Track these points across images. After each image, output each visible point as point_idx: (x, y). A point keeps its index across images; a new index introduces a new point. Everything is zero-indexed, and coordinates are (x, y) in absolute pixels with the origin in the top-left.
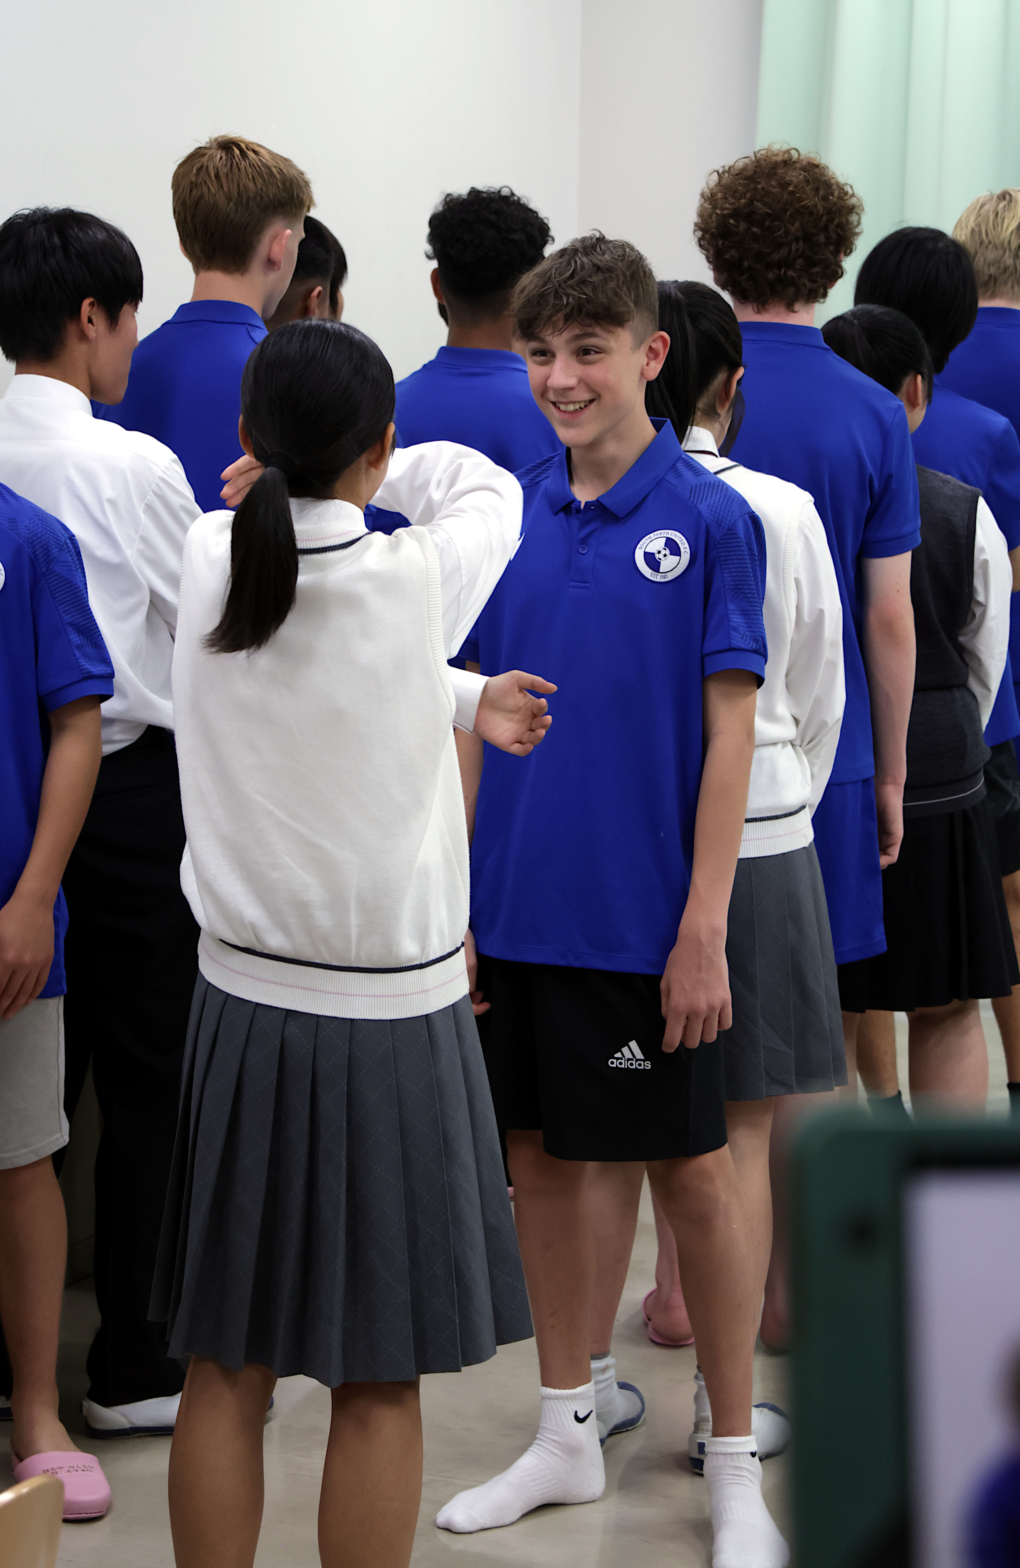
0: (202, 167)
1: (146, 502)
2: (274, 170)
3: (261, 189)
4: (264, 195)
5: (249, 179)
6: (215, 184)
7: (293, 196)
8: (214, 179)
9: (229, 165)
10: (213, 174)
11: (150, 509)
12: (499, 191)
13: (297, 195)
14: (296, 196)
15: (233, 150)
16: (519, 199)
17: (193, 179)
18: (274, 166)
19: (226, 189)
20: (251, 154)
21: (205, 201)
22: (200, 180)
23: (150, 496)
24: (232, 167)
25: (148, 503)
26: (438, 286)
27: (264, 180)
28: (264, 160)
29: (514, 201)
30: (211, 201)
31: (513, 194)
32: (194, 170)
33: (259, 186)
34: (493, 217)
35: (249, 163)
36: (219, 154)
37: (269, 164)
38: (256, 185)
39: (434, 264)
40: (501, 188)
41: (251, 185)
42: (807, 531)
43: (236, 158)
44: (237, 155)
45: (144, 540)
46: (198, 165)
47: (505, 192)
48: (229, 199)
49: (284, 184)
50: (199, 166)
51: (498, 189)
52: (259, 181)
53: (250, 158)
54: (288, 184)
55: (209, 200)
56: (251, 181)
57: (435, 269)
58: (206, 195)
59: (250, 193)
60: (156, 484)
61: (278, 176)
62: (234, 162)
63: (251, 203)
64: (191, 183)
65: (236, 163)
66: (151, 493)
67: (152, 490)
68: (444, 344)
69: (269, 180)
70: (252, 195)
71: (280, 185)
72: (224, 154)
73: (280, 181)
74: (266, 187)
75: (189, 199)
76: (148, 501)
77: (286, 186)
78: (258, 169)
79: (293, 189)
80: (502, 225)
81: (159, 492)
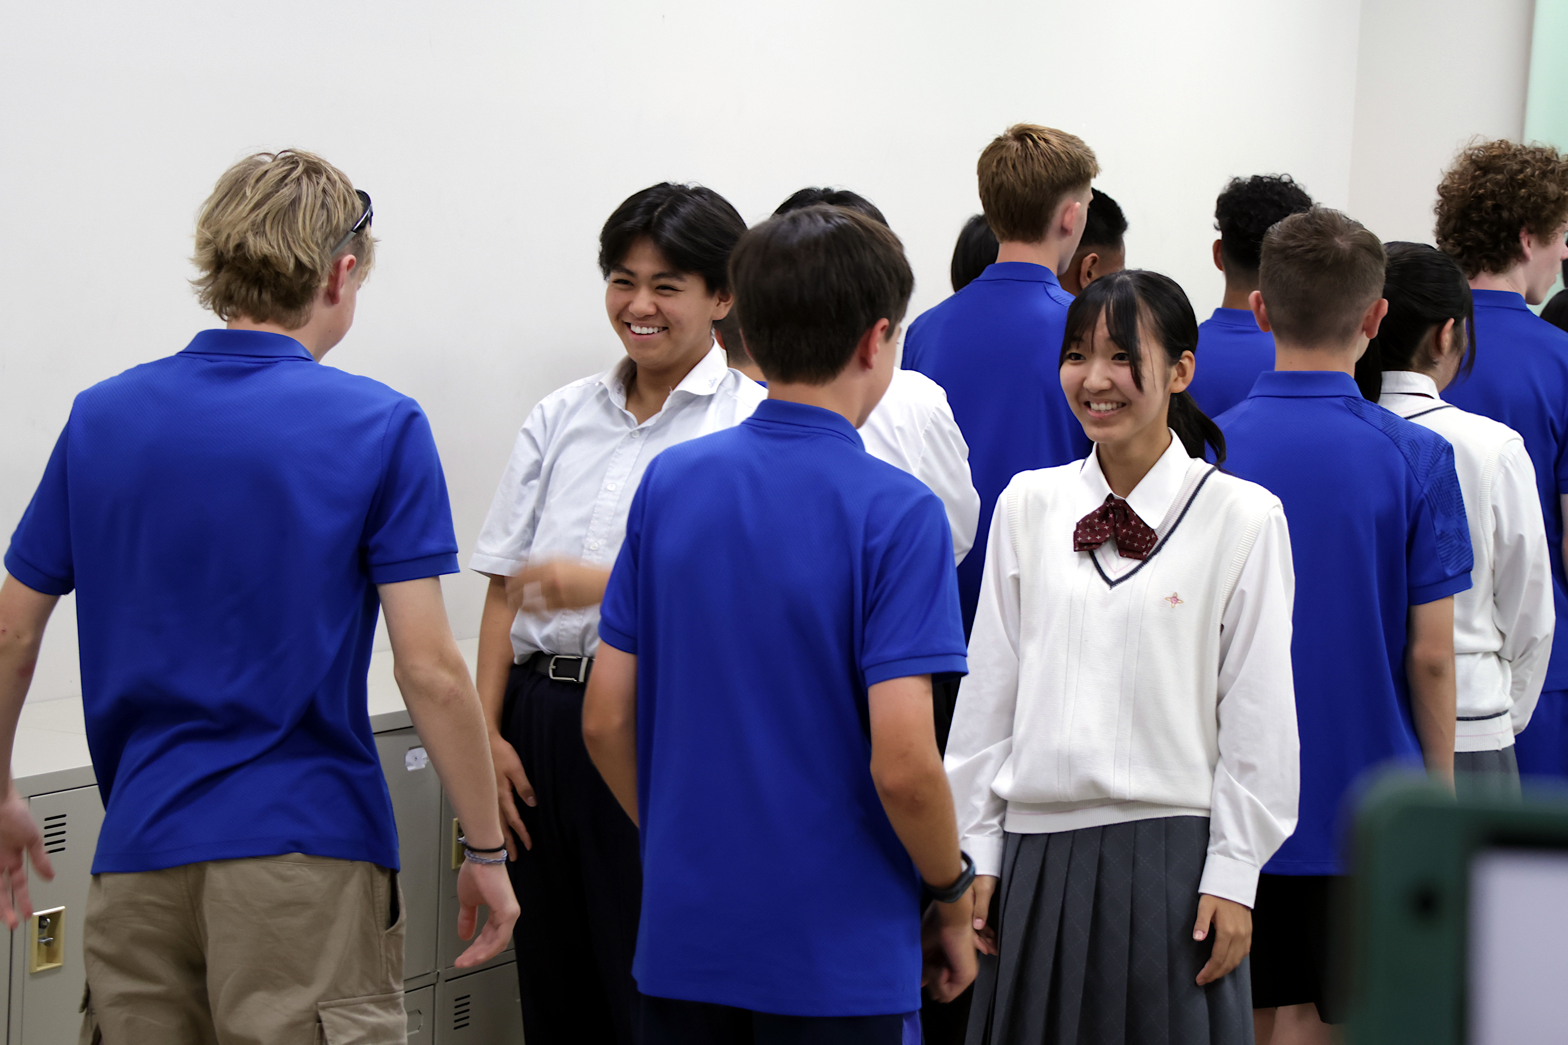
0: (1001, 158)
1: (926, 428)
2: (1063, 156)
3: (1053, 174)
4: (1055, 179)
5: (1041, 167)
6: (1012, 173)
7: (1080, 173)
8: (1011, 169)
9: (1024, 155)
10: (1010, 165)
11: (928, 434)
12: (1280, 178)
13: (1084, 171)
14: (1082, 172)
15: (1027, 142)
16: (1296, 185)
17: (994, 170)
18: (1062, 152)
19: (1022, 177)
20: (1042, 143)
21: (1006, 188)
22: (1000, 170)
23: (929, 423)
24: (1027, 157)
25: (927, 429)
26: (1219, 255)
27: (1055, 166)
28: (1054, 148)
29: (1292, 187)
30: (1010, 188)
31: (1292, 181)
32: (995, 163)
33: (1050, 173)
34: (1276, 198)
35: (1041, 153)
36: (1016, 144)
37: (1059, 151)
38: (1047, 171)
39: (1219, 235)
40: (1282, 175)
41: (1044, 172)
42: (1508, 465)
43: (1030, 150)
44: (1030, 147)
45: (925, 460)
46: (999, 157)
47: (1285, 179)
48: (1025, 184)
49: (1072, 165)
50: (999, 159)
51: (1280, 175)
52: (1050, 167)
53: (1041, 147)
54: (1075, 164)
55: (1008, 187)
56: (1043, 169)
57: (1218, 241)
58: (1006, 184)
59: (1043, 179)
60: (934, 413)
61: (1066, 160)
62: (1028, 152)
63: (1044, 187)
64: (993, 173)
65: (1031, 154)
66: (929, 421)
67: (931, 419)
68: (1220, 305)
69: (1058, 165)
70: (1044, 180)
71: (1068, 167)
72: (1019, 145)
73: (1068, 164)
74: (1057, 171)
75: (992, 186)
76: (927, 427)
77: (1074, 167)
78: (1048, 156)
79: (1080, 167)
80: (1283, 205)
81: (935, 420)
